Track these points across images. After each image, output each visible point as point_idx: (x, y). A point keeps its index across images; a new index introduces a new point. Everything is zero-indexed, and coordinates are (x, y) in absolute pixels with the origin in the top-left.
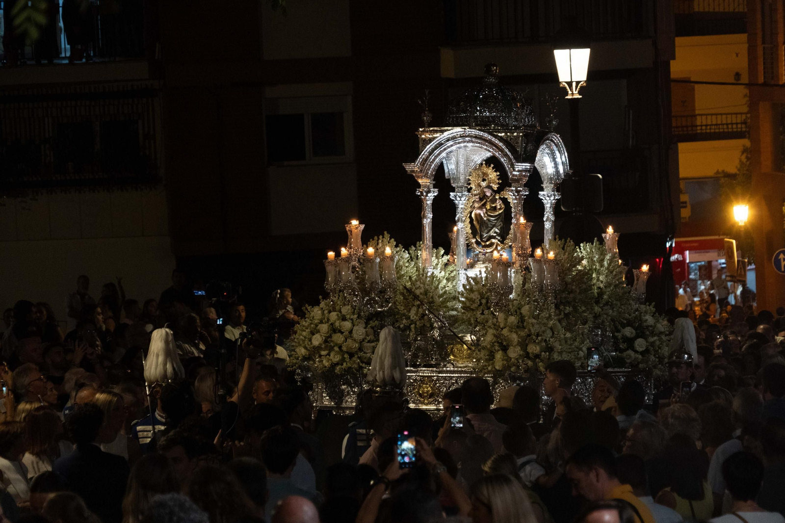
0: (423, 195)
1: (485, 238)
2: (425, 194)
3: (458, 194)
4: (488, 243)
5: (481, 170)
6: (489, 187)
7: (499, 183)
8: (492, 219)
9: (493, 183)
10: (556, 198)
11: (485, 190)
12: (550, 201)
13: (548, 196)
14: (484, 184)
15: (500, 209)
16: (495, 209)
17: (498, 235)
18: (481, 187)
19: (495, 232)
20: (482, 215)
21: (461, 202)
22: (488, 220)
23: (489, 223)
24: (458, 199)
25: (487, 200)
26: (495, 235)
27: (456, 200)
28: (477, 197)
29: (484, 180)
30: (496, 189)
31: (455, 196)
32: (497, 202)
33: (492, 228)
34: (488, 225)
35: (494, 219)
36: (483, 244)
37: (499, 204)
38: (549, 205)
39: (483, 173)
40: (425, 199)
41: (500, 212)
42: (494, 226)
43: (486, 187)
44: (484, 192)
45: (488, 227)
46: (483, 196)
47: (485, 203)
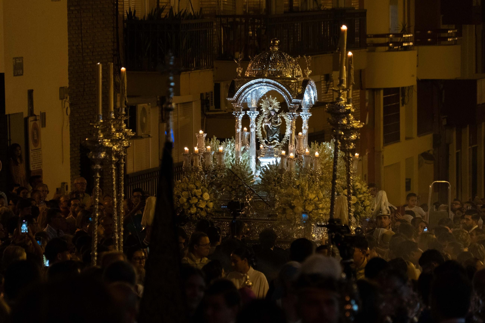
0: (237, 115)
1: (270, 139)
2: (238, 115)
3: (252, 112)
4: (272, 142)
5: (269, 100)
6: (273, 110)
7: (279, 108)
8: (275, 128)
9: (276, 108)
10: (310, 116)
11: (271, 112)
12: (306, 118)
13: (305, 115)
14: (270, 108)
15: (280, 123)
16: (276, 123)
17: (278, 138)
18: (268, 110)
19: (277, 136)
20: (269, 126)
21: (253, 117)
22: (272, 129)
25: (272, 118)
26: (276, 138)
27: (251, 115)
28: (267, 116)
29: (271, 106)
30: (277, 111)
31: (250, 113)
32: (278, 119)
33: (275, 134)
35: (275, 129)
36: (269, 143)
37: (279, 120)
38: (305, 120)
39: (270, 102)
40: (238, 117)
41: (279, 125)
42: (276, 133)
43: (272, 110)
44: (270, 113)
45: (273, 133)
46: (270, 116)
47: (271, 119)
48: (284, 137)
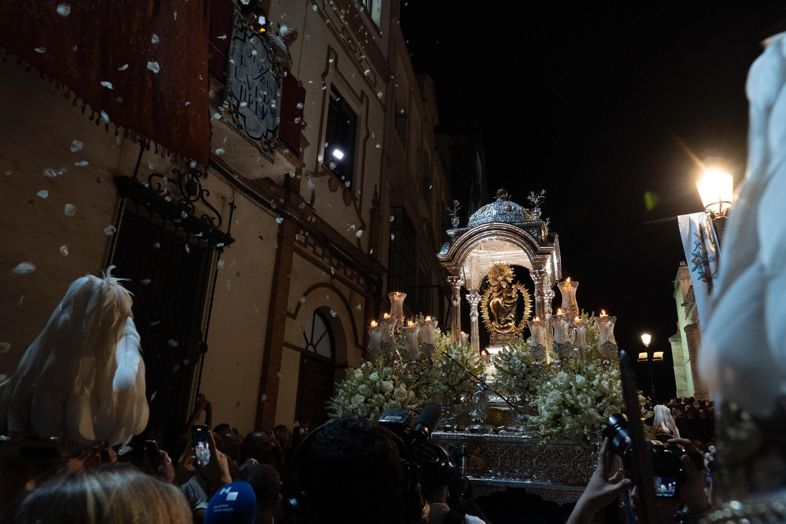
1: (503, 321)
4: (505, 326)
5: (497, 267)
6: (505, 280)
7: (513, 277)
9: (508, 277)
11: (502, 283)
12: (549, 297)
14: (500, 278)
16: (511, 298)
17: (513, 319)
18: (498, 281)
19: (511, 317)
20: (500, 302)
21: (474, 301)
22: (506, 307)
23: (506, 309)
24: (472, 299)
25: (503, 291)
26: (511, 319)
28: (496, 288)
29: (501, 275)
31: (470, 297)
32: (513, 292)
33: (509, 313)
34: (505, 311)
35: (509, 306)
36: (502, 326)
37: (514, 294)
38: (547, 301)
39: (499, 269)
41: (515, 300)
42: (510, 312)
43: (502, 280)
44: (500, 285)
45: (506, 312)
46: (500, 288)
47: (502, 293)
48: (522, 319)
